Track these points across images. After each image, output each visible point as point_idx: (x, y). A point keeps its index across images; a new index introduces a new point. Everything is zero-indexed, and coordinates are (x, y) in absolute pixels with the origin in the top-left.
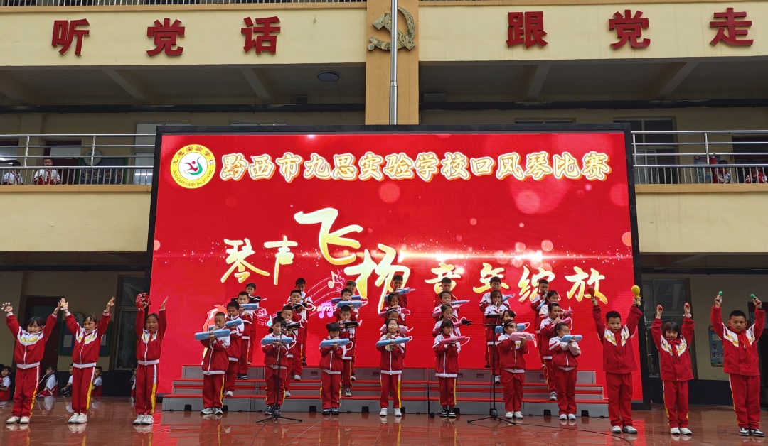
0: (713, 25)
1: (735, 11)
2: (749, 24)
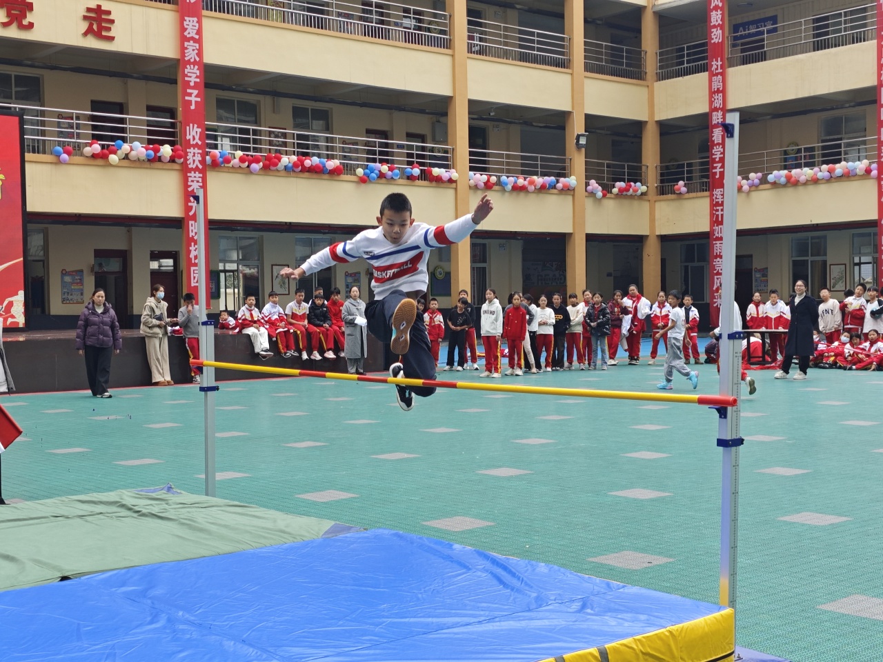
0: (85, 18)
1: (103, 8)
2: (112, 22)
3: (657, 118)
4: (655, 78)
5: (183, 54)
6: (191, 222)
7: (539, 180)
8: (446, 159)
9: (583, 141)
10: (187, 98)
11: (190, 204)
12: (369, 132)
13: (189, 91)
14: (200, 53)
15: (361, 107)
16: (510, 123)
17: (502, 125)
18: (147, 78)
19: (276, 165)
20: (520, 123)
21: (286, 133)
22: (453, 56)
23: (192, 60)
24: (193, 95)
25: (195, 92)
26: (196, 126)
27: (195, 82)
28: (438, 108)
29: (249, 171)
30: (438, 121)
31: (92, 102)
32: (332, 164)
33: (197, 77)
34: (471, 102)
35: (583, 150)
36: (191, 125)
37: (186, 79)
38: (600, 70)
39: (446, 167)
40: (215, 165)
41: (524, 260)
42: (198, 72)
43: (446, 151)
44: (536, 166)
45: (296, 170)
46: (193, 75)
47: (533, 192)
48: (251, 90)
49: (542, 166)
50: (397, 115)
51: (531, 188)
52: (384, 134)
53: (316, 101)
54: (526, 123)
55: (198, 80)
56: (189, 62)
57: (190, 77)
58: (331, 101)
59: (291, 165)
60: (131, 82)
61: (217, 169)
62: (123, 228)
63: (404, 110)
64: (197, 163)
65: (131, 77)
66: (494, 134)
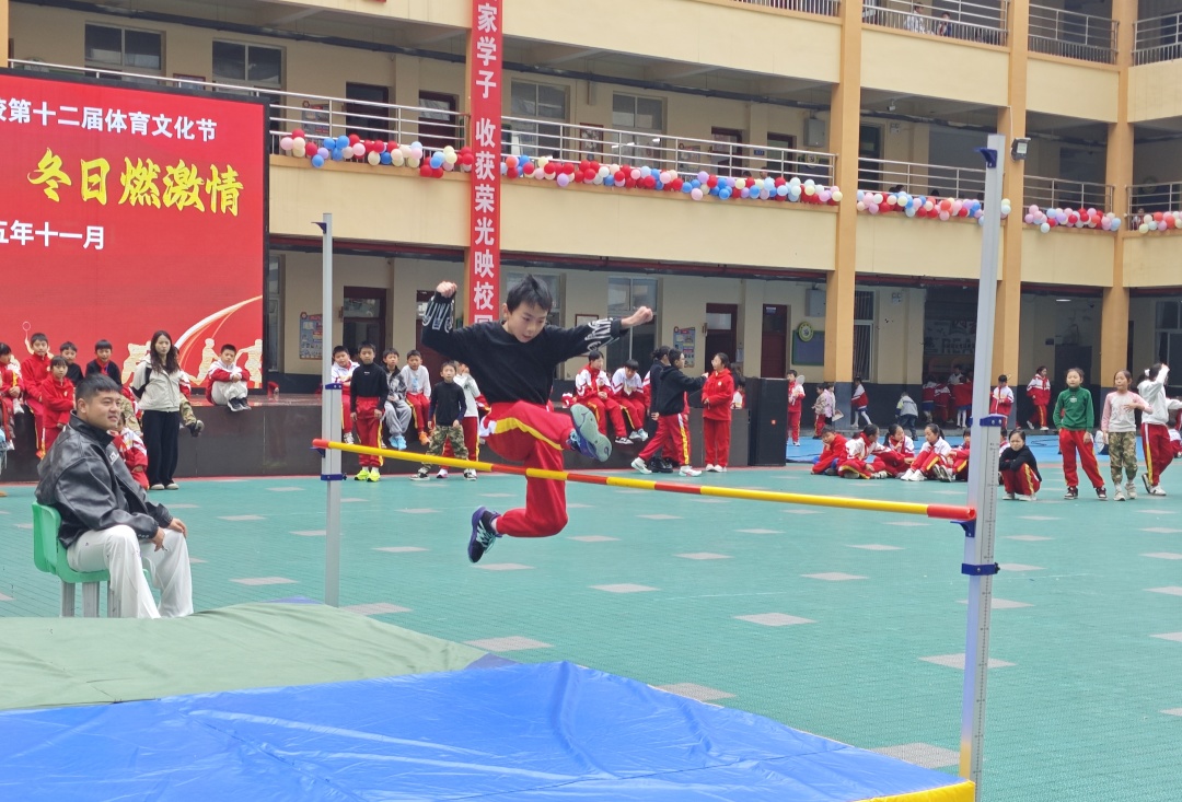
3: (1132, 118)
4: (1130, 61)
5: (476, 21)
6: (477, 254)
7: (956, 204)
8: (826, 171)
9: (1022, 149)
10: (479, 83)
11: (477, 229)
12: (717, 132)
13: (481, 72)
14: (498, 21)
15: (708, 96)
16: (916, 121)
17: (904, 124)
18: (422, 53)
19: (592, 176)
20: (930, 122)
21: (602, 133)
22: (842, 26)
23: (487, 30)
24: (487, 79)
25: (490, 74)
26: (488, 121)
27: (490, 61)
28: (815, 100)
29: (556, 185)
30: (814, 118)
31: (349, 85)
32: (669, 176)
33: (493, 54)
34: (864, 92)
35: (1022, 162)
36: (483, 120)
37: (479, 56)
38: (1050, 48)
39: (825, 182)
40: (512, 174)
41: (927, 317)
42: (494, 47)
43: (825, 161)
44: (953, 184)
45: (617, 183)
46: (487, 50)
47: (948, 221)
48: (559, 71)
49: (962, 185)
50: (756, 107)
51: (945, 215)
52: (738, 135)
53: (646, 87)
54: (940, 122)
55: (494, 58)
56: (483, 33)
57: (484, 53)
58: (668, 88)
59: (612, 177)
60: (399, 58)
61: (515, 181)
62: (383, 258)
63: (767, 101)
64: (488, 172)
65: (401, 51)
66: (892, 136)
